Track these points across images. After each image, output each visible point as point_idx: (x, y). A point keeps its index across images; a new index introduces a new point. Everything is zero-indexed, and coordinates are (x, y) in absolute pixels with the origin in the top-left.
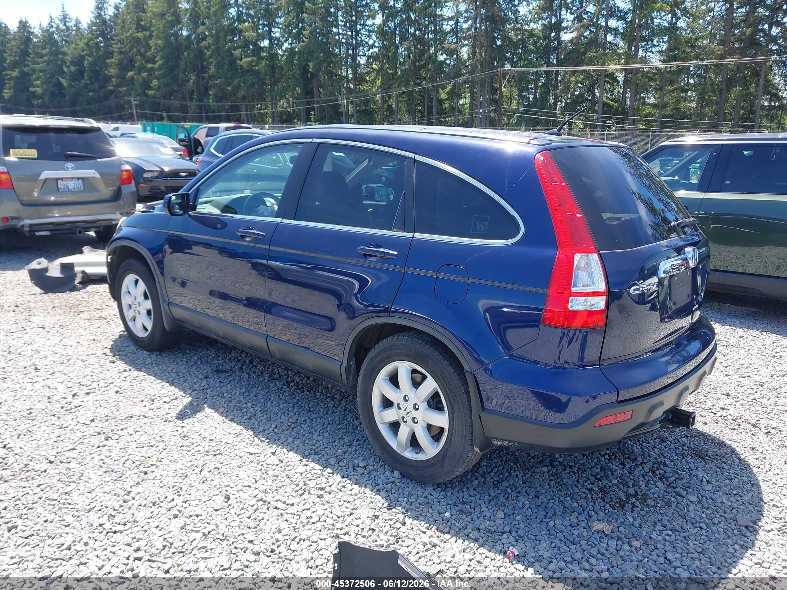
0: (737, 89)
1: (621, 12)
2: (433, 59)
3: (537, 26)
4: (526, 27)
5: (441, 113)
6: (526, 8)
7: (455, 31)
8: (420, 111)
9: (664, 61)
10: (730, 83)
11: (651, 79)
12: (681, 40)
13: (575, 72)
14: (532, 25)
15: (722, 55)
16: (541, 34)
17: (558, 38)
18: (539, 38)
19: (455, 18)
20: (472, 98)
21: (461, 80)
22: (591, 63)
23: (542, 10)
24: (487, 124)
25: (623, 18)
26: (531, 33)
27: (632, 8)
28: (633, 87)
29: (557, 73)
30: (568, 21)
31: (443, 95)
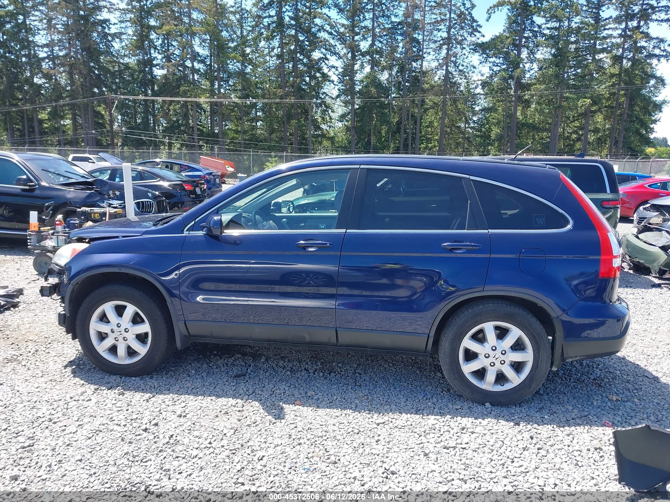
0: (294, 122)
1: (201, 57)
2: (29, 81)
3: (132, 61)
4: (122, 61)
5: (43, 133)
6: (119, 44)
7: (52, 58)
8: (18, 129)
9: (239, 98)
10: (289, 116)
11: (233, 111)
12: (251, 82)
13: (171, 102)
14: (126, 59)
15: (281, 96)
16: (136, 67)
17: (151, 72)
18: (135, 71)
19: (50, 45)
20: (74, 120)
21: (61, 102)
22: (185, 94)
23: (136, 48)
24: (94, 143)
25: (203, 62)
26: (127, 66)
27: (209, 55)
28: (221, 116)
29: (153, 101)
30: (157, 59)
31: (43, 116)
